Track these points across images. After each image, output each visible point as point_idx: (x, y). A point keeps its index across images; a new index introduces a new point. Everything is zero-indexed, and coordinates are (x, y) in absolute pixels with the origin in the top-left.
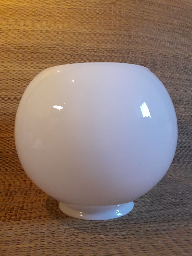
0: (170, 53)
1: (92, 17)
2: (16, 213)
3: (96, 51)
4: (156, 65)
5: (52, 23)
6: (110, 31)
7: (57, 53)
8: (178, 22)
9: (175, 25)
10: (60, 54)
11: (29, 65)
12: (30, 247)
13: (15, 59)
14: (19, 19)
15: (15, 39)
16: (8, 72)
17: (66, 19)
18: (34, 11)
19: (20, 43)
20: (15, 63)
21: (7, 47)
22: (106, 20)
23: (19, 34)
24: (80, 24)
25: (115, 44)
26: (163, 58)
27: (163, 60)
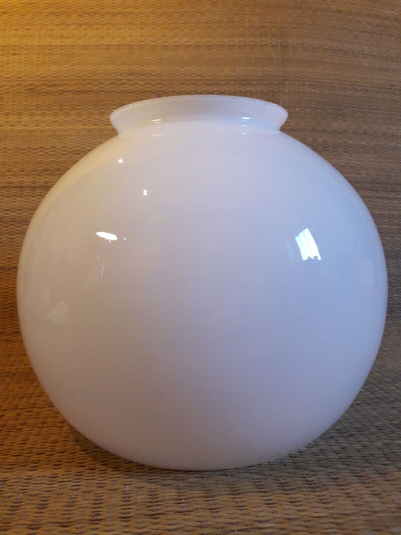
0: (375, 81)
1: (203, 10)
2: (37, 413)
3: (210, 82)
4: (343, 108)
5: (120, 29)
6: (242, 39)
7: (131, 91)
8: (393, 12)
9: (387, 18)
10: (137, 93)
11: (73, 118)
12: (53, 476)
13: (44, 108)
14: (52, 24)
15: (44, 66)
16: (31, 134)
17: (148, 17)
18: (81, 6)
19: (54, 74)
20: (44, 115)
21: (28, 82)
22: (232, 14)
23: (51, 54)
24: (176, 28)
25: (253, 66)
26: (359, 91)
27: (359, 96)
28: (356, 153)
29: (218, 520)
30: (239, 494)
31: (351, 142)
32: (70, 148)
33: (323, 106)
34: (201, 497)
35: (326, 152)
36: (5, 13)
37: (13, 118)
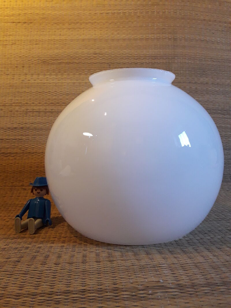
0: (223, 56)
1: (132, 20)
3: (136, 58)
4: (206, 71)
5: (90, 31)
6: (153, 35)
7: (95, 63)
10: (98, 63)
11: (65, 76)
12: (62, 246)
13: (51, 71)
14: (55, 28)
15: (51, 50)
16: (44, 85)
17: (104, 25)
18: (70, 19)
19: (56, 54)
20: (50, 75)
21: (43, 58)
22: (148, 22)
23: (55, 44)
24: (119, 30)
25: (158, 49)
26: (215, 62)
27: (215, 64)
28: (213, 94)
29: (140, 263)
30: (150, 254)
31: (210, 89)
32: (64, 92)
33: (196, 70)
34: (133, 255)
35: (196, 94)
36: (31, 23)
37: (35, 77)
